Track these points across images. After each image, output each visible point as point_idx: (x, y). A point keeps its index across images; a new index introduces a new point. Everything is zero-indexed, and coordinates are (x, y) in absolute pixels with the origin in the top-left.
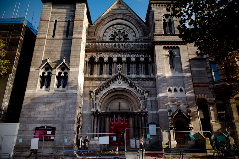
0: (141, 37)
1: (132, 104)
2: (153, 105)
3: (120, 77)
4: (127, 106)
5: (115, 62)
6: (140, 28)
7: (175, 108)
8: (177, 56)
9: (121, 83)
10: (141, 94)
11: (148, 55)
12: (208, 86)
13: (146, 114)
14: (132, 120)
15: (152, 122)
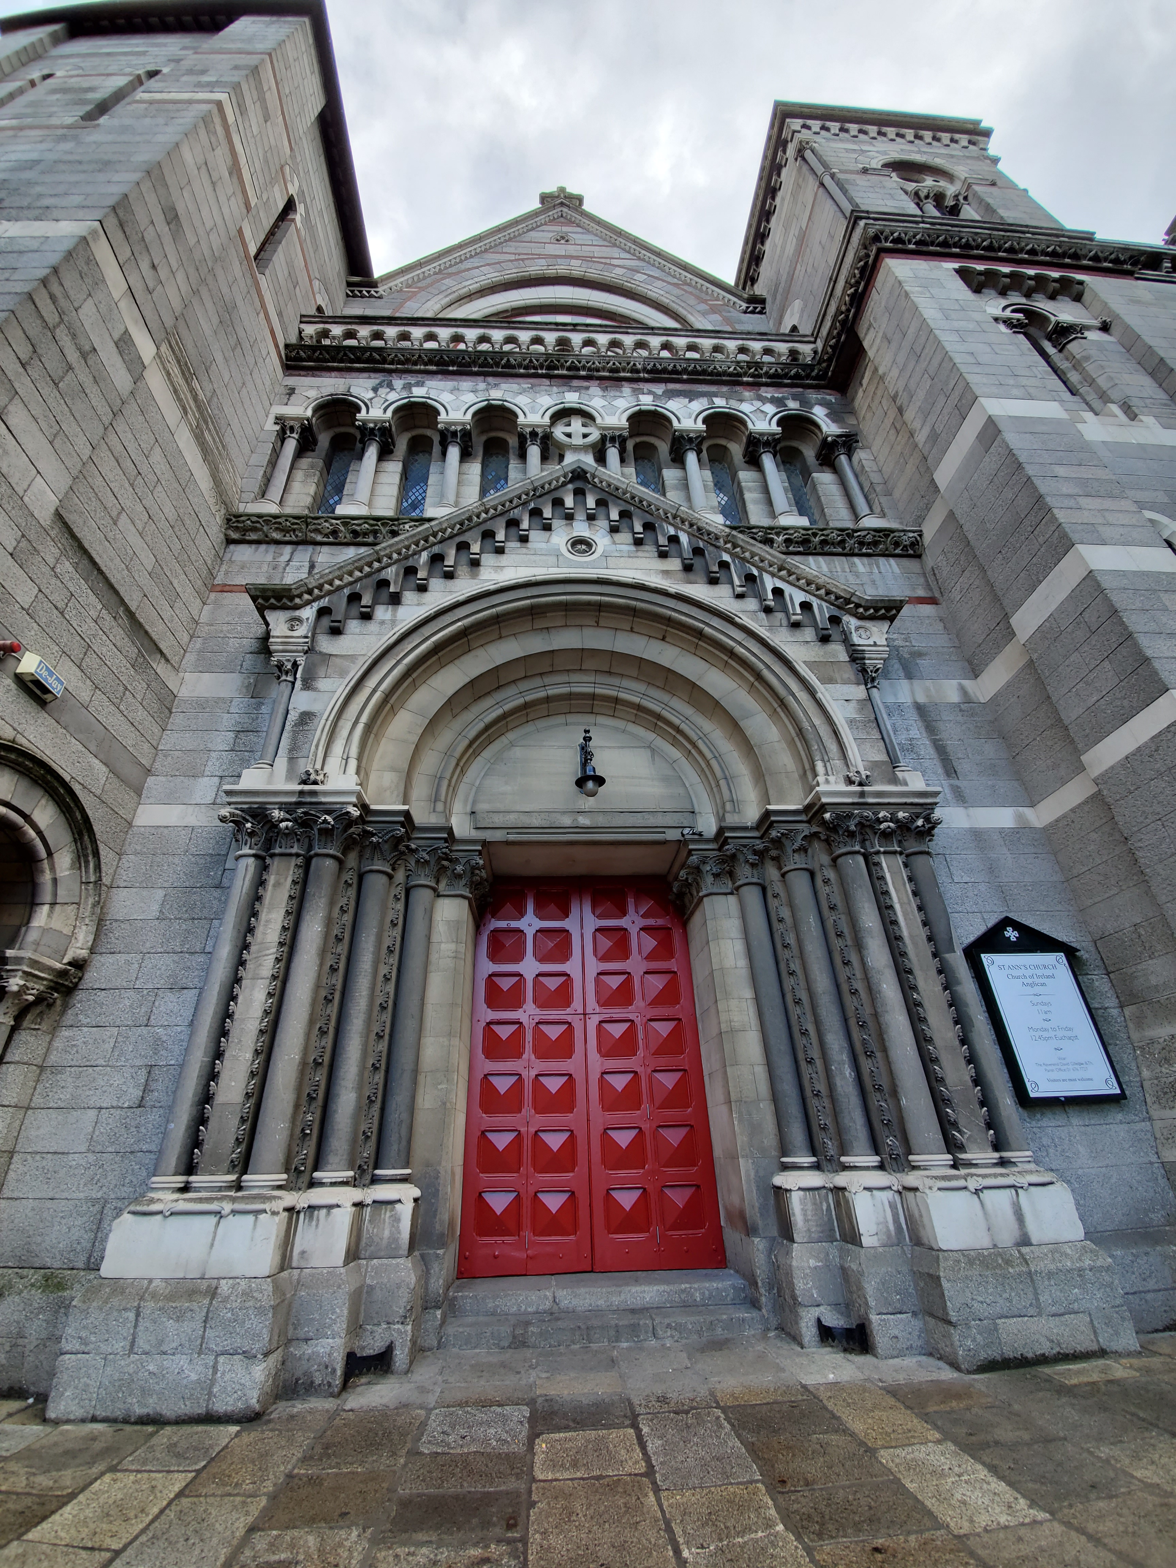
1: (725, 743)
3: (580, 500)
4: (664, 779)
8: (1093, 336)
9: (600, 550)
10: (808, 632)
11: (806, 405)
13: (911, 827)
14: (731, 926)
15: (1007, 922)
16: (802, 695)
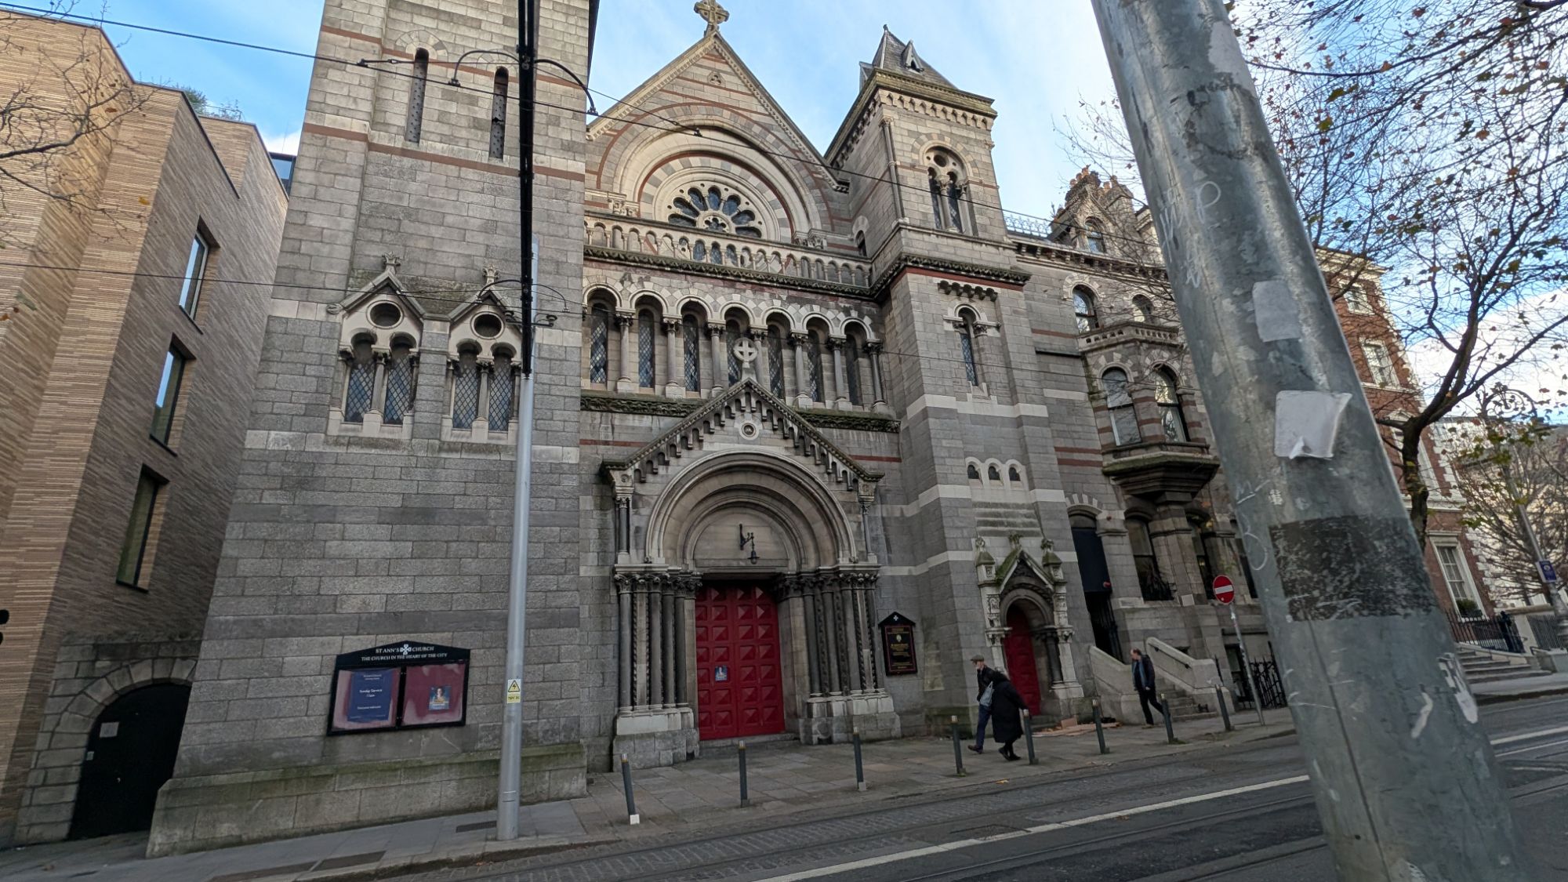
0: (818, 234)
1: (804, 532)
2: (892, 538)
3: (749, 401)
4: (776, 543)
5: (716, 330)
6: (811, 188)
7: (1001, 550)
8: (991, 332)
9: (757, 432)
10: (843, 487)
11: (861, 315)
12: (1099, 464)
13: (869, 581)
14: (799, 610)
15: (895, 614)
16: (838, 519)
